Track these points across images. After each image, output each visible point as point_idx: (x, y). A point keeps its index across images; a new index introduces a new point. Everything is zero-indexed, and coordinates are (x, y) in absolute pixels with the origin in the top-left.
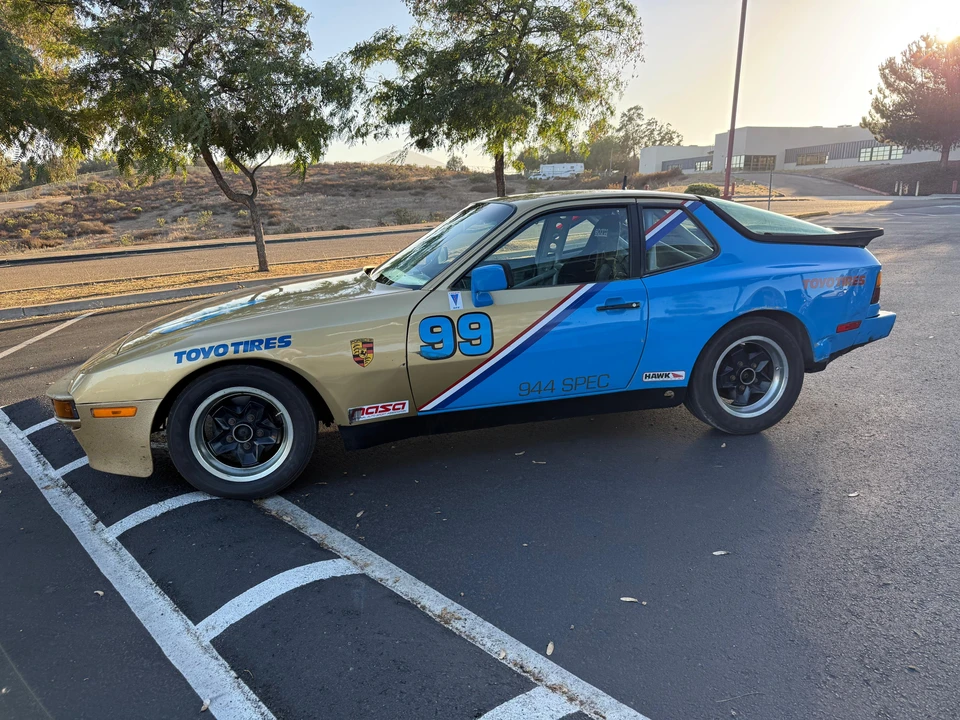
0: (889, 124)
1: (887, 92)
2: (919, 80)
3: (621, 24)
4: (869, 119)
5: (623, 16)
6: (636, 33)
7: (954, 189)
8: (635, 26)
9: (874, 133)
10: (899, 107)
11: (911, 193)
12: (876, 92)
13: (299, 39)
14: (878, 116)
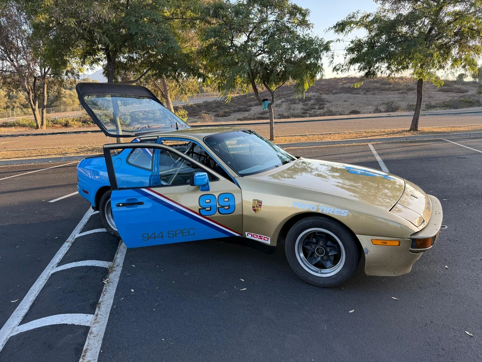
13: (304, 23)
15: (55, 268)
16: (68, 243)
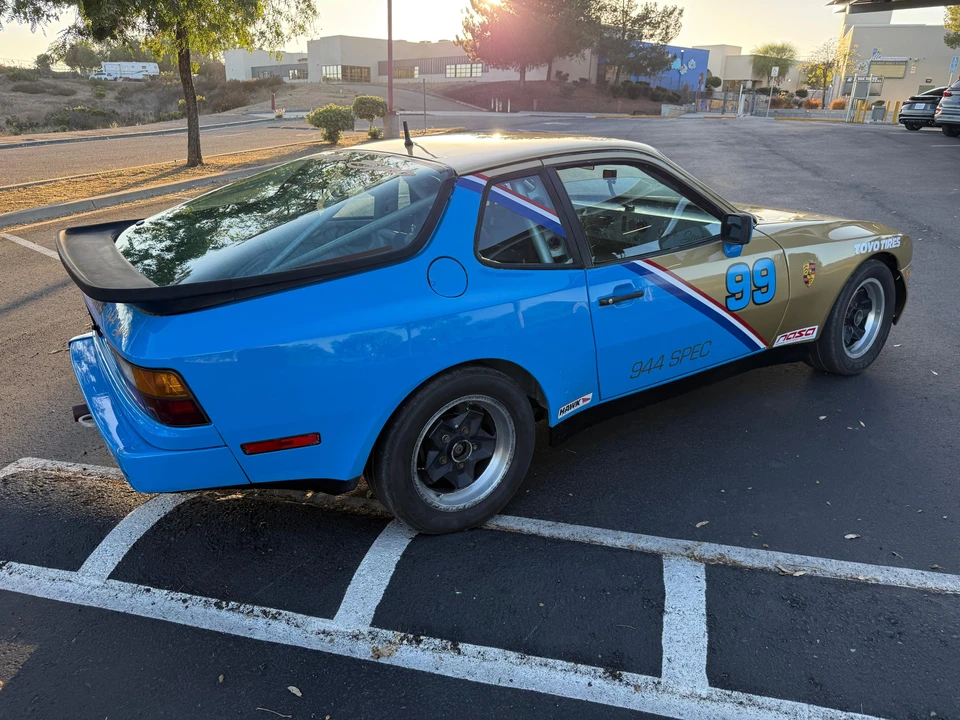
0: (478, 44)
1: (474, 13)
4: (462, 37)
9: (466, 51)
10: (485, 27)
11: (504, 110)
12: (466, 14)
14: (469, 36)
15: (656, 680)
16: (397, 654)
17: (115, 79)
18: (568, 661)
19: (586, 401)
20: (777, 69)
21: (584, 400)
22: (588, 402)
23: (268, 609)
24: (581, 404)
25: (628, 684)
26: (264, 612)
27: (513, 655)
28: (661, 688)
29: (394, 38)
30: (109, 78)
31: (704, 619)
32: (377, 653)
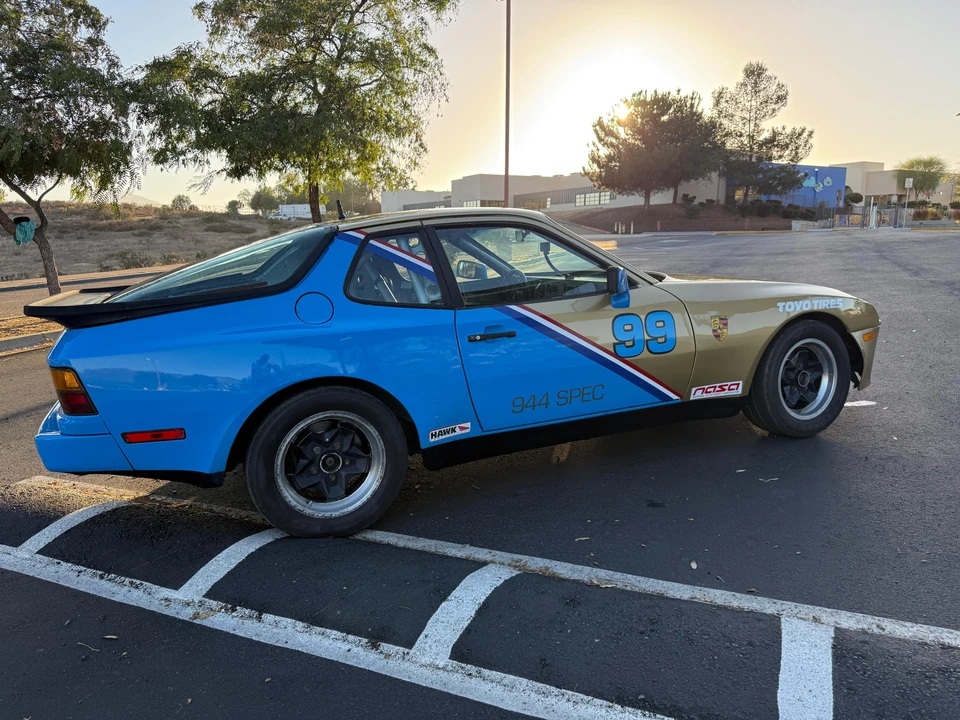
0: (603, 174)
1: (600, 146)
2: (623, 135)
3: (424, 64)
4: (588, 168)
5: (425, 56)
6: (438, 73)
7: (659, 228)
8: (439, 66)
9: (592, 181)
10: (610, 158)
11: (628, 232)
12: (592, 147)
14: (595, 166)
15: (406, 651)
16: (211, 618)
17: (289, 219)
18: (342, 632)
19: (463, 430)
20: (911, 180)
21: (462, 428)
22: (467, 431)
23: (135, 581)
24: (458, 432)
25: (381, 652)
26: (131, 583)
27: (300, 625)
28: (407, 657)
29: (510, 174)
30: (284, 218)
31: (477, 608)
32: (196, 616)
